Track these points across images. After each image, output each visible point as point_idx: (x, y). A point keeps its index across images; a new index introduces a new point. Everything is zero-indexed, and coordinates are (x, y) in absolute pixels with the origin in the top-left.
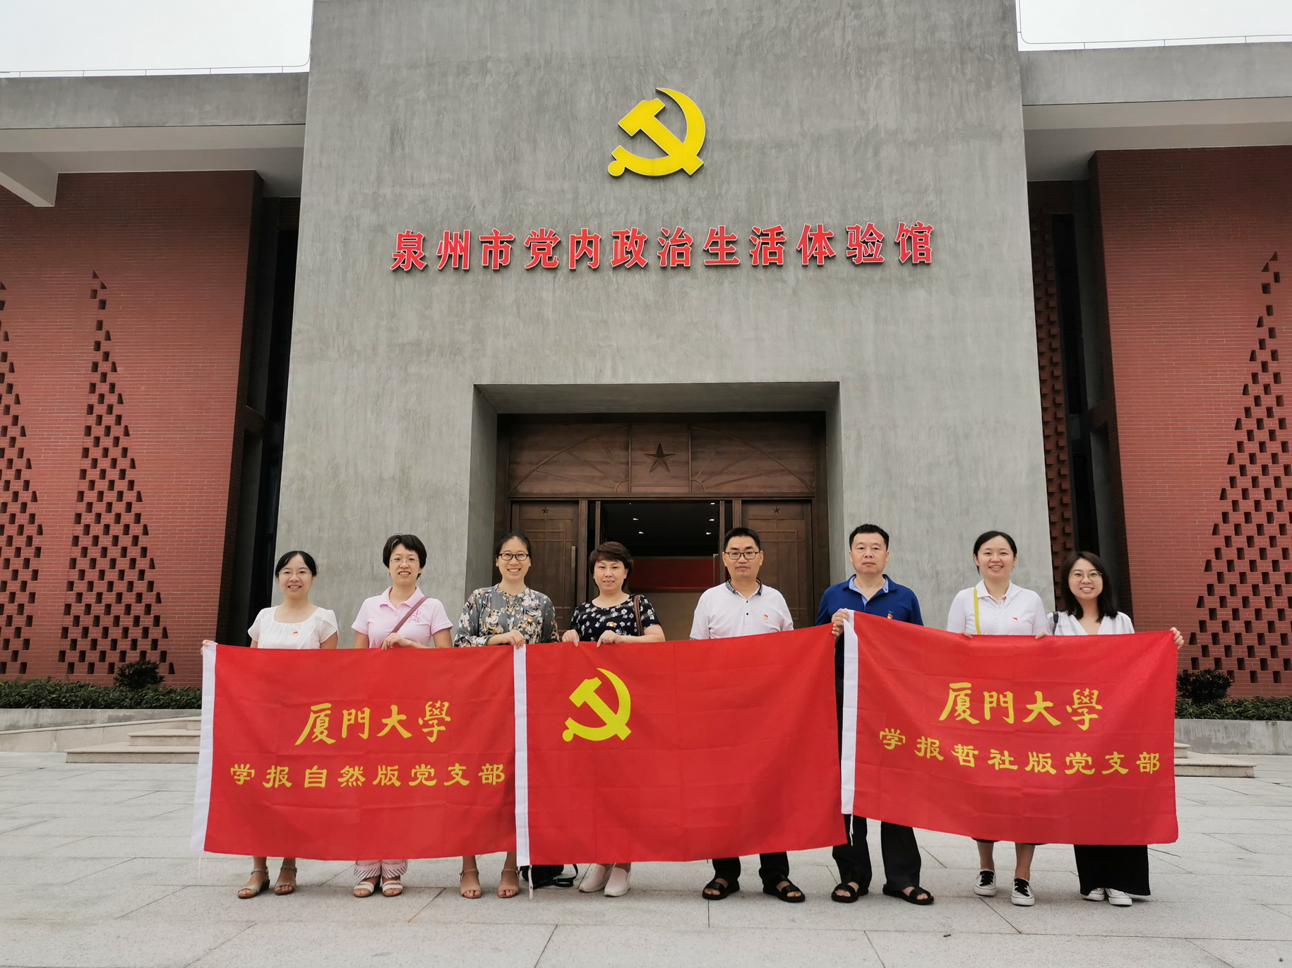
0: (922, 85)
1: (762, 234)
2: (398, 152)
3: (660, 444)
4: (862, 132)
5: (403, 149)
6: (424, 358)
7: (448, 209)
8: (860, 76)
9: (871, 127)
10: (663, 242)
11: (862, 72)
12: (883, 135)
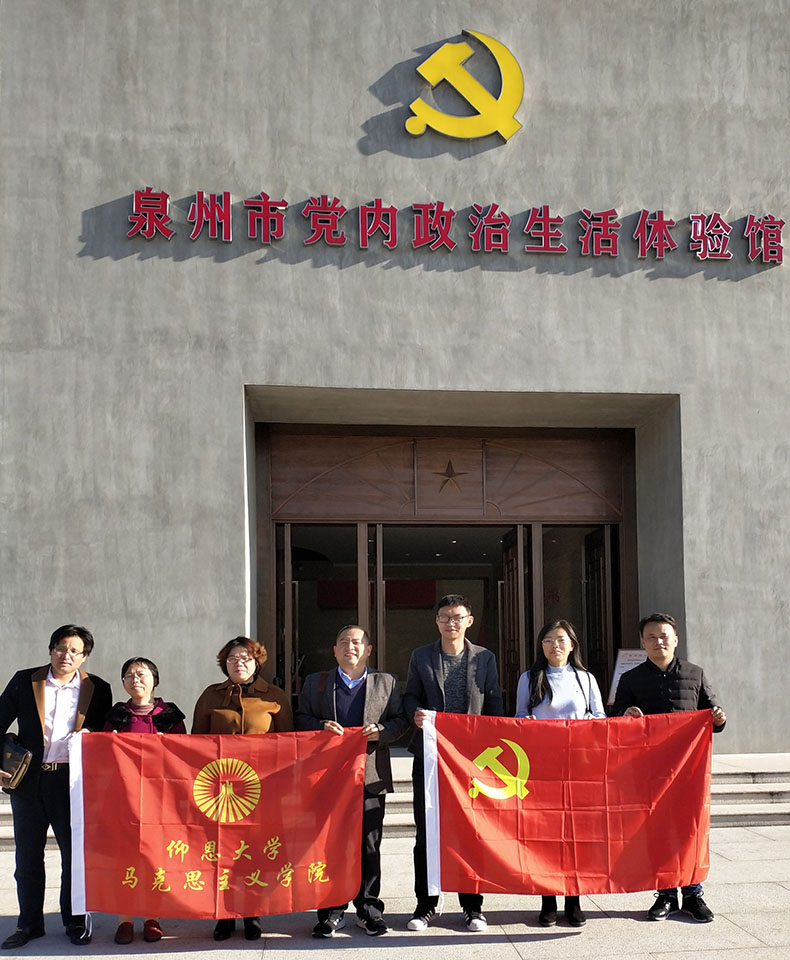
0: (772, 56)
1: (593, 219)
2: (129, 87)
3: (450, 462)
4: (706, 106)
5: (135, 83)
6: (176, 351)
7: (199, 164)
8: (702, 39)
9: (715, 100)
10: (475, 220)
11: (705, 34)
12: (729, 111)
